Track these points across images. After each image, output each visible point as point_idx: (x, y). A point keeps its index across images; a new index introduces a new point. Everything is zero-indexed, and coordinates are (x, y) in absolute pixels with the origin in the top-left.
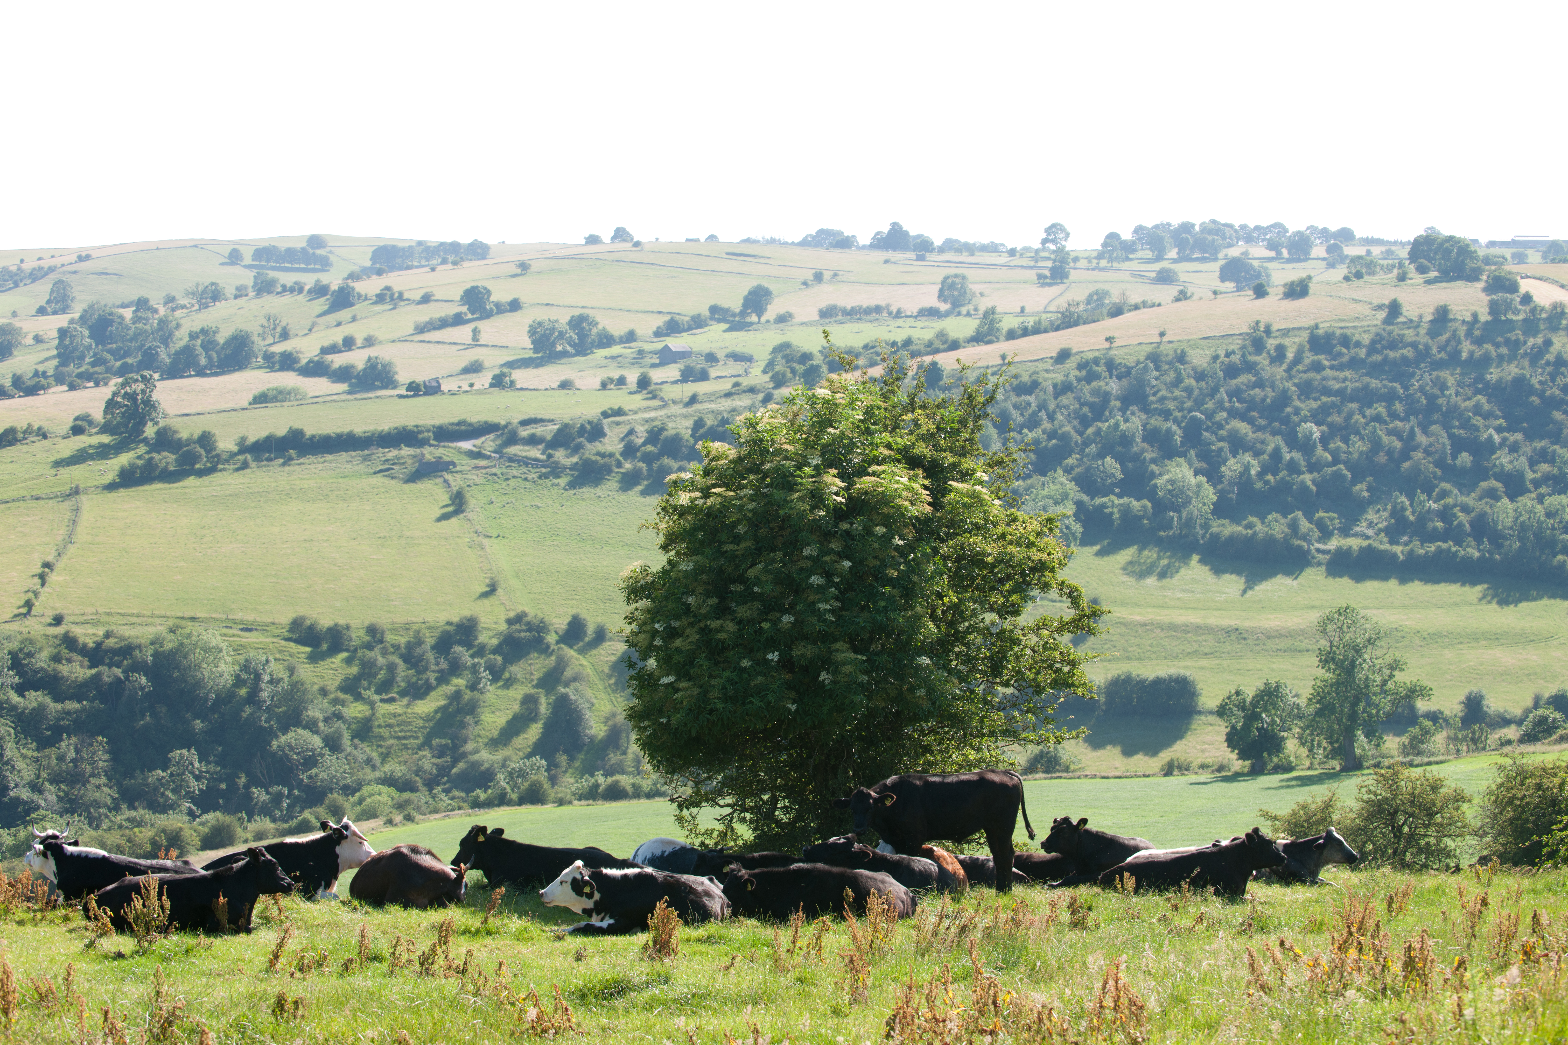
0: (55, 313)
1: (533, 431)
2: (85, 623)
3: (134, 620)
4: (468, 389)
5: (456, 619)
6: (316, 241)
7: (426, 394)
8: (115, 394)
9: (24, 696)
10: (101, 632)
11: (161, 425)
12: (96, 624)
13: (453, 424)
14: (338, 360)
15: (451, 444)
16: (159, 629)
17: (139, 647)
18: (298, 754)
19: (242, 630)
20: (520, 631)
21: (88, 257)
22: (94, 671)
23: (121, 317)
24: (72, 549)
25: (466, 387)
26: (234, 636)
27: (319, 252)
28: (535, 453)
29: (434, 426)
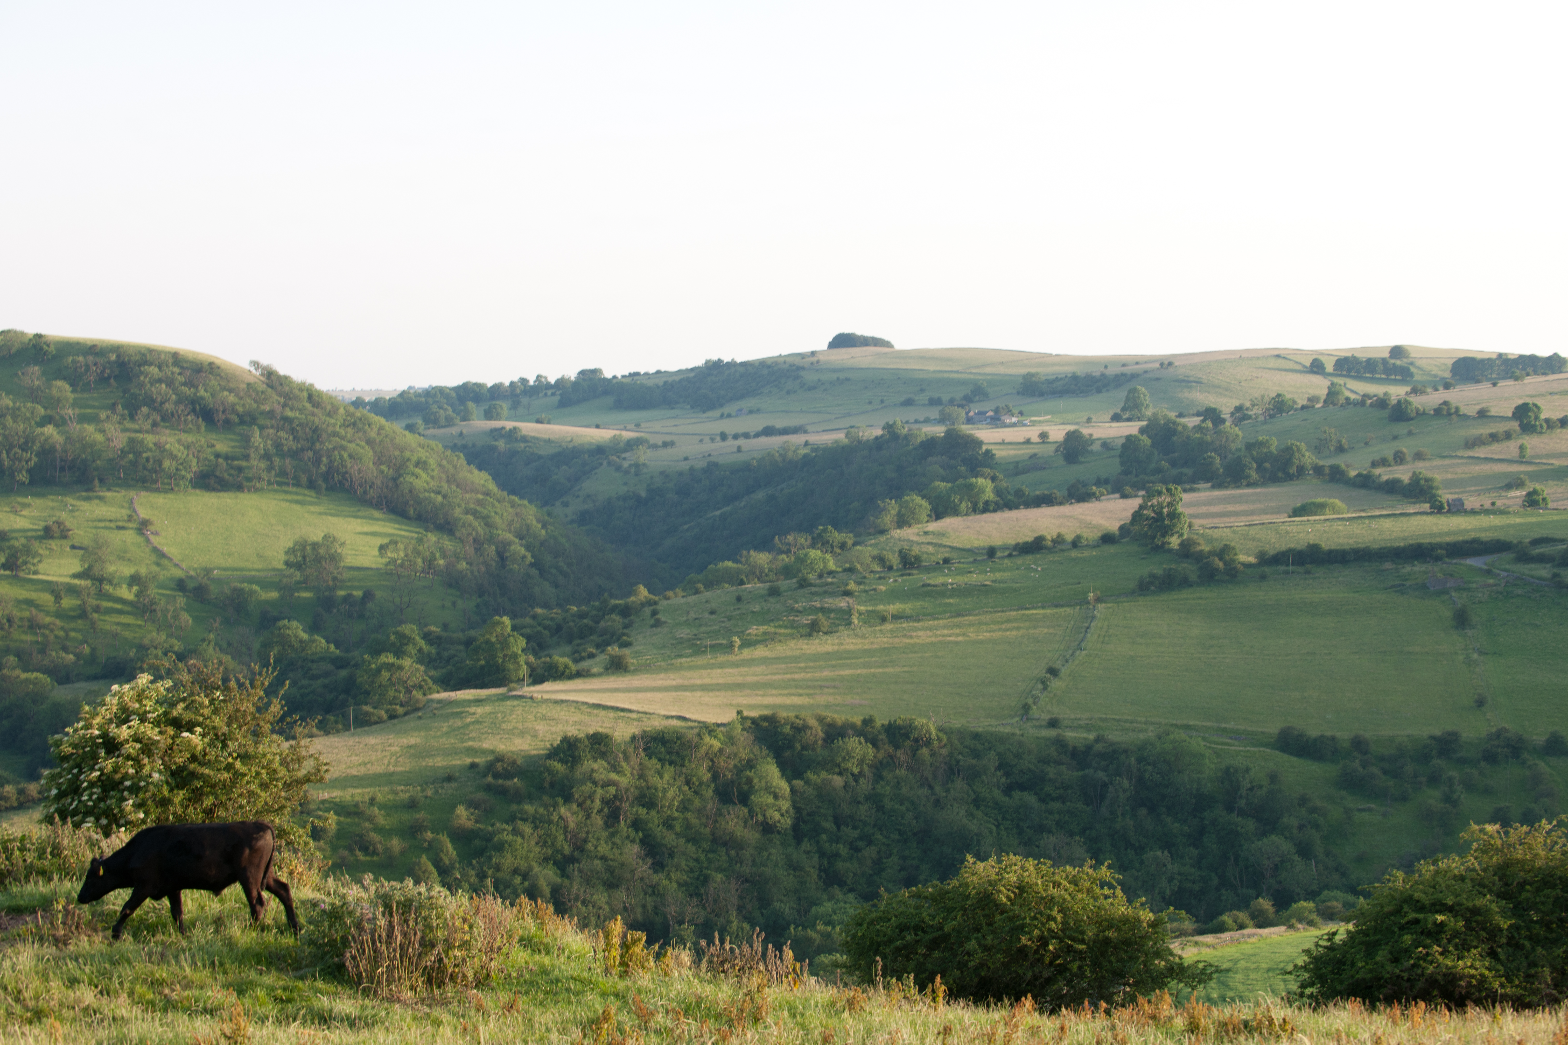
0: (1129, 420)
1: (1542, 550)
2: (1080, 727)
3: (1128, 725)
4: (1490, 507)
5: (1437, 733)
6: (1397, 351)
7: (1449, 511)
8: (1141, 507)
9: (1010, 796)
10: (1091, 736)
11: (1185, 537)
12: (1088, 728)
13: (1466, 542)
14: (1384, 474)
15: (1462, 562)
16: (1150, 734)
17: (1126, 751)
18: (1269, 858)
19: (1231, 738)
20: (1498, 746)
21: (1170, 364)
22: (1080, 773)
23: (1185, 427)
24: (1081, 655)
25: (1487, 505)
26: (1223, 744)
27: (1398, 362)
28: (1544, 571)
29: (1448, 544)
